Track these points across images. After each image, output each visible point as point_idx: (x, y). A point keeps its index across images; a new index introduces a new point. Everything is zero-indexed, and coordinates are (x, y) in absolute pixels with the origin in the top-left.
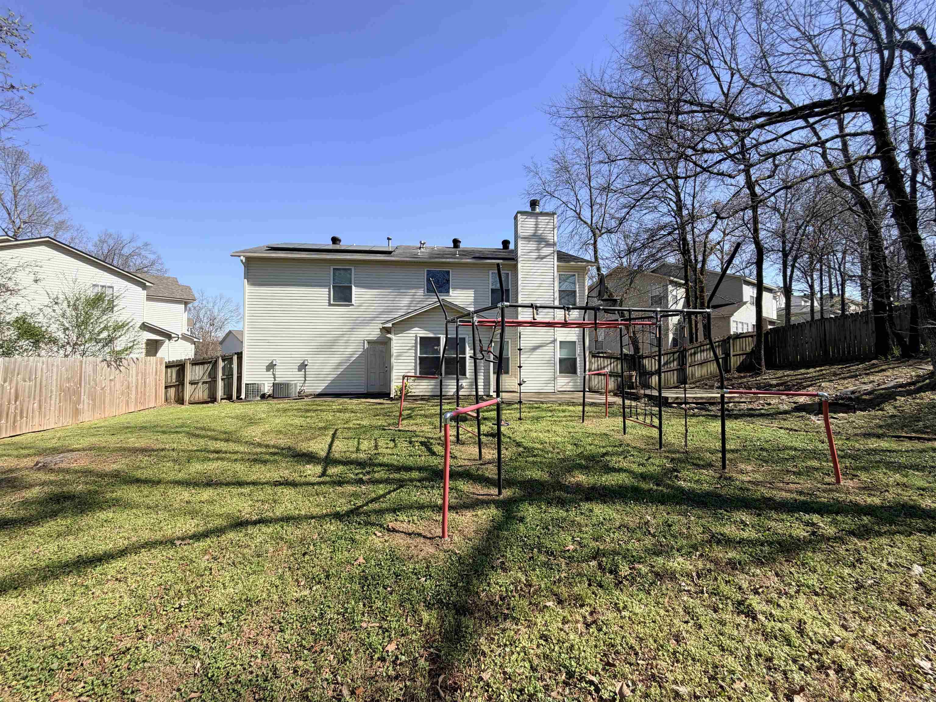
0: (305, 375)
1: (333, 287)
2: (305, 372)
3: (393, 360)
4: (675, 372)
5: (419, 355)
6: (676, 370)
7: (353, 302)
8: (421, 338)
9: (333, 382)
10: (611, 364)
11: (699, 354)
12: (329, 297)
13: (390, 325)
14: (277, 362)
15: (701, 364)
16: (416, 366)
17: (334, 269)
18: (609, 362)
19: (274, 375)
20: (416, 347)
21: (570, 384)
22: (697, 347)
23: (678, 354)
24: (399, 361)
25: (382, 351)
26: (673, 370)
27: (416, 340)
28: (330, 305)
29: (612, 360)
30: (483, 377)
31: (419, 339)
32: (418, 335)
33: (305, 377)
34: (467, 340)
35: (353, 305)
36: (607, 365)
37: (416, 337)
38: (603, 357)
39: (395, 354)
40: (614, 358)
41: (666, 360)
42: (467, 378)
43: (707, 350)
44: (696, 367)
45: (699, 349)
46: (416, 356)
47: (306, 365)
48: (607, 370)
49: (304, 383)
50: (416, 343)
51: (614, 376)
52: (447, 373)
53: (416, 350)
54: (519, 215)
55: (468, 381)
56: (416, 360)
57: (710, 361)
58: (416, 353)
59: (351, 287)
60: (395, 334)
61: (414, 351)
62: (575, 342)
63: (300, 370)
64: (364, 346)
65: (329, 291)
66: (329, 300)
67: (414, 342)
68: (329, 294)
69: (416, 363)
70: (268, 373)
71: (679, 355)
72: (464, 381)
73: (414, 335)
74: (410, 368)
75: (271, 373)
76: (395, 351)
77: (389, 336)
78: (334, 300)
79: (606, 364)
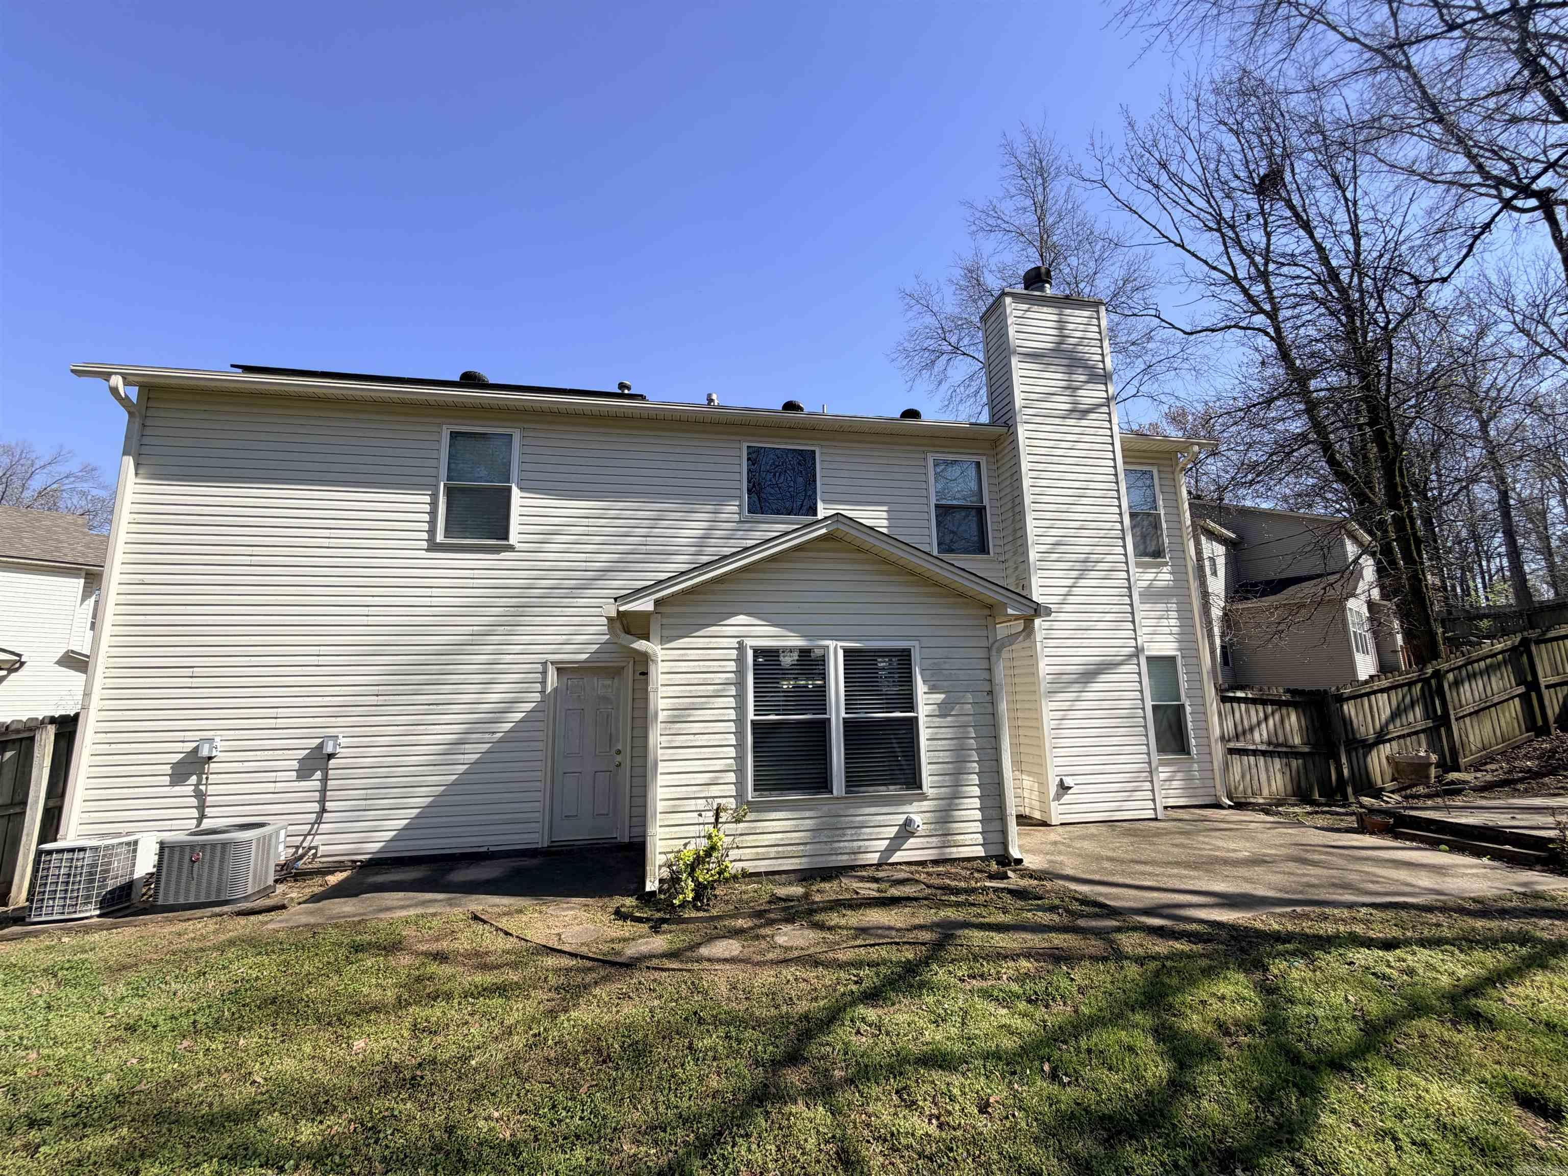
0: (324, 790)
1: (449, 491)
2: (325, 780)
3: (657, 737)
4: (1422, 736)
5: (751, 716)
6: (1423, 731)
7: (513, 539)
8: (758, 652)
9: (426, 813)
10: (1266, 718)
11: (1467, 685)
12: (433, 523)
13: (645, 605)
14: (220, 747)
15: (1476, 712)
16: (740, 758)
17: (454, 435)
18: (1261, 715)
19: (200, 796)
20: (740, 684)
21: (1176, 784)
22: (1459, 668)
23: (1419, 685)
24: (680, 740)
25: (606, 699)
26: (1416, 733)
27: (740, 660)
28: (434, 546)
29: (1269, 709)
30: (976, 791)
31: (750, 654)
32: (749, 642)
33: (322, 801)
34: (916, 657)
35: (511, 548)
36: (1259, 723)
37: (741, 648)
38: (1245, 700)
39: (662, 716)
40: (1273, 702)
41: (1394, 703)
42: (924, 797)
43: (1481, 673)
44: (1467, 720)
45: (1464, 672)
46: (740, 721)
47: (330, 756)
48: (1260, 736)
49: (319, 821)
50: (740, 672)
51: (1280, 755)
52: (853, 781)
53: (740, 698)
54: (1008, 300)
55: (926, 805)
56: (740, 734)
57: (1495, 705)
58: (740, 708)
59: (509, 489)
60: (665, 640)
61: (731, 702)
62: (1173, 659)
63: (304, 773)
64: (544, 682)
65: (434, 504)
66: (432, 532)
67: (732, 666)
68: (433, 513)
69: (740, 746)
70: (178, 790)
71: (1422, 689)
72: (915, 806)
73: (734, 642)
74: (719, 765)
75: (189, 790)
76: (662, 704)
77: (641, 645)
78: (448, 533)
79: (1254, 720)
